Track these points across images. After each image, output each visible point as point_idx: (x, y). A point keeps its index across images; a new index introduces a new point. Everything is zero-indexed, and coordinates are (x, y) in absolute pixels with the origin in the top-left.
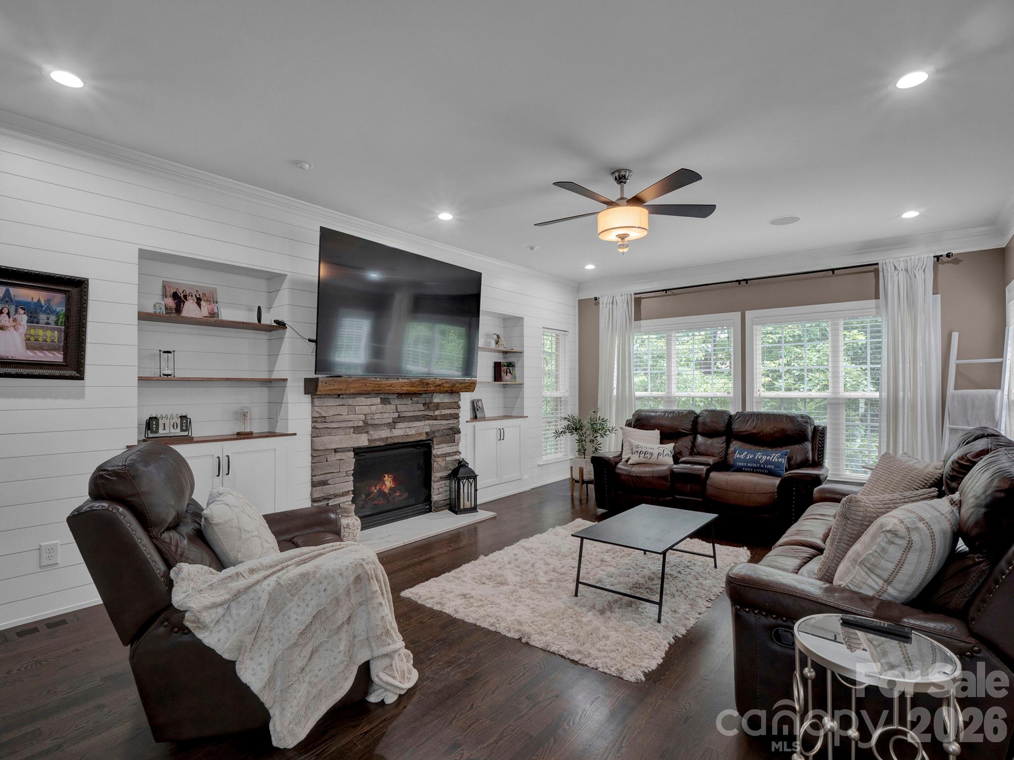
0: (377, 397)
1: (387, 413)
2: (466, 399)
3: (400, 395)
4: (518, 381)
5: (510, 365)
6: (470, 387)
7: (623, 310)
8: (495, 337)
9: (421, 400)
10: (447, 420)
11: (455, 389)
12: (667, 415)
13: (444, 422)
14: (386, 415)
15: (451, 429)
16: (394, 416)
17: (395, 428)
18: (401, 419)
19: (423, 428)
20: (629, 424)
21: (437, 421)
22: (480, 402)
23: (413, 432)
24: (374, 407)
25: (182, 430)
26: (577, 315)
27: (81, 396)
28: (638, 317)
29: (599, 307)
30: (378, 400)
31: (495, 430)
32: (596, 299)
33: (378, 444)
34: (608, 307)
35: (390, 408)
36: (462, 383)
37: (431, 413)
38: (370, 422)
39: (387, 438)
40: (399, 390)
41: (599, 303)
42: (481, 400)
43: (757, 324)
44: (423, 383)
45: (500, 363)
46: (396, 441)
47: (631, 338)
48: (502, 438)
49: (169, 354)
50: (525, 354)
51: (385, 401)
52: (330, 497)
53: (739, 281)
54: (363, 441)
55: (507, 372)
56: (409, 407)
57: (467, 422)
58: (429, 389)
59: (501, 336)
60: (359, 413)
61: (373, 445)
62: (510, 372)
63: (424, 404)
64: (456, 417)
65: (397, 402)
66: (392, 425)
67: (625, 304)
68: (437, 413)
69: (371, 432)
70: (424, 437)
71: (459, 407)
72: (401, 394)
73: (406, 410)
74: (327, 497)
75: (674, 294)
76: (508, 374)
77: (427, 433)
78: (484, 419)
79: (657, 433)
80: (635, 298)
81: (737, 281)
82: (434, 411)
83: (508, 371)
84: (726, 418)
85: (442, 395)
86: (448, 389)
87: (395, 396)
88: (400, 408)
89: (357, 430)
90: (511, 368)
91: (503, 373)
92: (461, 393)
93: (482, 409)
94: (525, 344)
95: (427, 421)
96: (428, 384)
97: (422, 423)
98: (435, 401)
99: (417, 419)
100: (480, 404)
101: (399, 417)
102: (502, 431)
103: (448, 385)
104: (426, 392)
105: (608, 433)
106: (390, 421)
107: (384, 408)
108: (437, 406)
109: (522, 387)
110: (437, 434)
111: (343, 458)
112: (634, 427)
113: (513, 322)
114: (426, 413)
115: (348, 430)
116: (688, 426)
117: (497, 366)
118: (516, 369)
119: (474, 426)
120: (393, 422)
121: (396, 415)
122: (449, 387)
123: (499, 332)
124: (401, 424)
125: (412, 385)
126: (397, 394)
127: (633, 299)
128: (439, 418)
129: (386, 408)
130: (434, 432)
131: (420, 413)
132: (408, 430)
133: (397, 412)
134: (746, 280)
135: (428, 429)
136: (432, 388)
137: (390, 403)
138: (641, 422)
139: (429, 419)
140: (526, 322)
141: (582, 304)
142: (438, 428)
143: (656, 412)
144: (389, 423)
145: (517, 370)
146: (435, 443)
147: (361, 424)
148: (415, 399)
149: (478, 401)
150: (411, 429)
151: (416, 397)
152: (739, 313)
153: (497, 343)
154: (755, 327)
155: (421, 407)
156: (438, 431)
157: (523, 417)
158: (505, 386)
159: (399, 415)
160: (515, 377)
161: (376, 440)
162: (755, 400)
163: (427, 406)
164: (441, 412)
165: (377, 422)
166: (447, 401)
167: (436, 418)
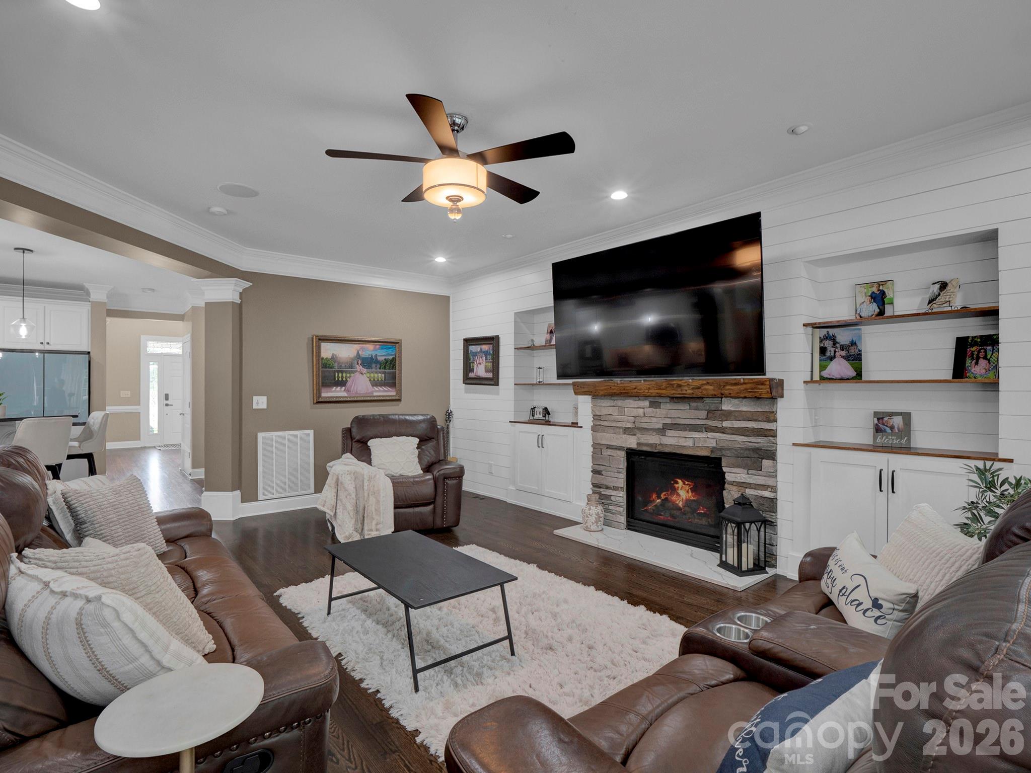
0: (646, 400)
1: (658, 417)
3: (674, 399)
9: (703, 405)
10: (748, 436)
13: (740, 438)
14: (654, 420)
15: (755, 449)
16: (665, 422)
17: (665, 435)
18: (673, 426)
19: (705, 441)
21: (725, 435)
23: (690, 443)
24: (643, 410)
25: (543, 416)
27: (498, 394)
30: (646, 403)
33: (645, 448)
35: (660, 412)
37: (715, 423)
38: (638, 425)
46: (667, 450)
48: (890, 489)
49: (540, 369)
50: (1002, 312)
51: (654, 405)
52: (601, 486)
54: (632, 442)
55: (977, 359)
57: (795, 444)
60: (628, 414)
63: (707, 412)
65: (668, 406)
66: (662, 431)
68: (726, 424)
69: (640, 436)
70: (708, 453)
71: (776, 422)
73: (680, 416)
74: (600, 485)
77: (712, 449)
82: (722, 421)
83: (981, 355)
85: (736, 401)
87: (668, 400)
88: (673, 414)
89: (627, 431)
94: (1001, 290)
95: (711, 434)
97: (703, 435)
98: (724, 408)
106: (660, 426)
107: (654, 412)
108: (728, 415)
111: (612, 455)
114: (710, 422)
115: (617, 430)
120: (663, 429)
121: (668, 421)
124: (674, 432)
126: (671, 396)
129: (657, 412)
130: (721, 449)
131: (702, 422)
132: (682, 440)
133: (669, 417)
135: (713, 444)
137: (661, 407)
139: (714, 431)
142: (725, 445)
144: (659, 429)
146: (726, 465)
147: (629, 425)
148: (694, 404)
150: (687, 439)
151: (695, 402)
155: (702, 414)
156: (728, 448)
159: (671, 422)
161: (643, 444)
163: (712, 414)
164: (732, 424)
165: (644, 426)
166: (745, 409)
167: (723, 430)
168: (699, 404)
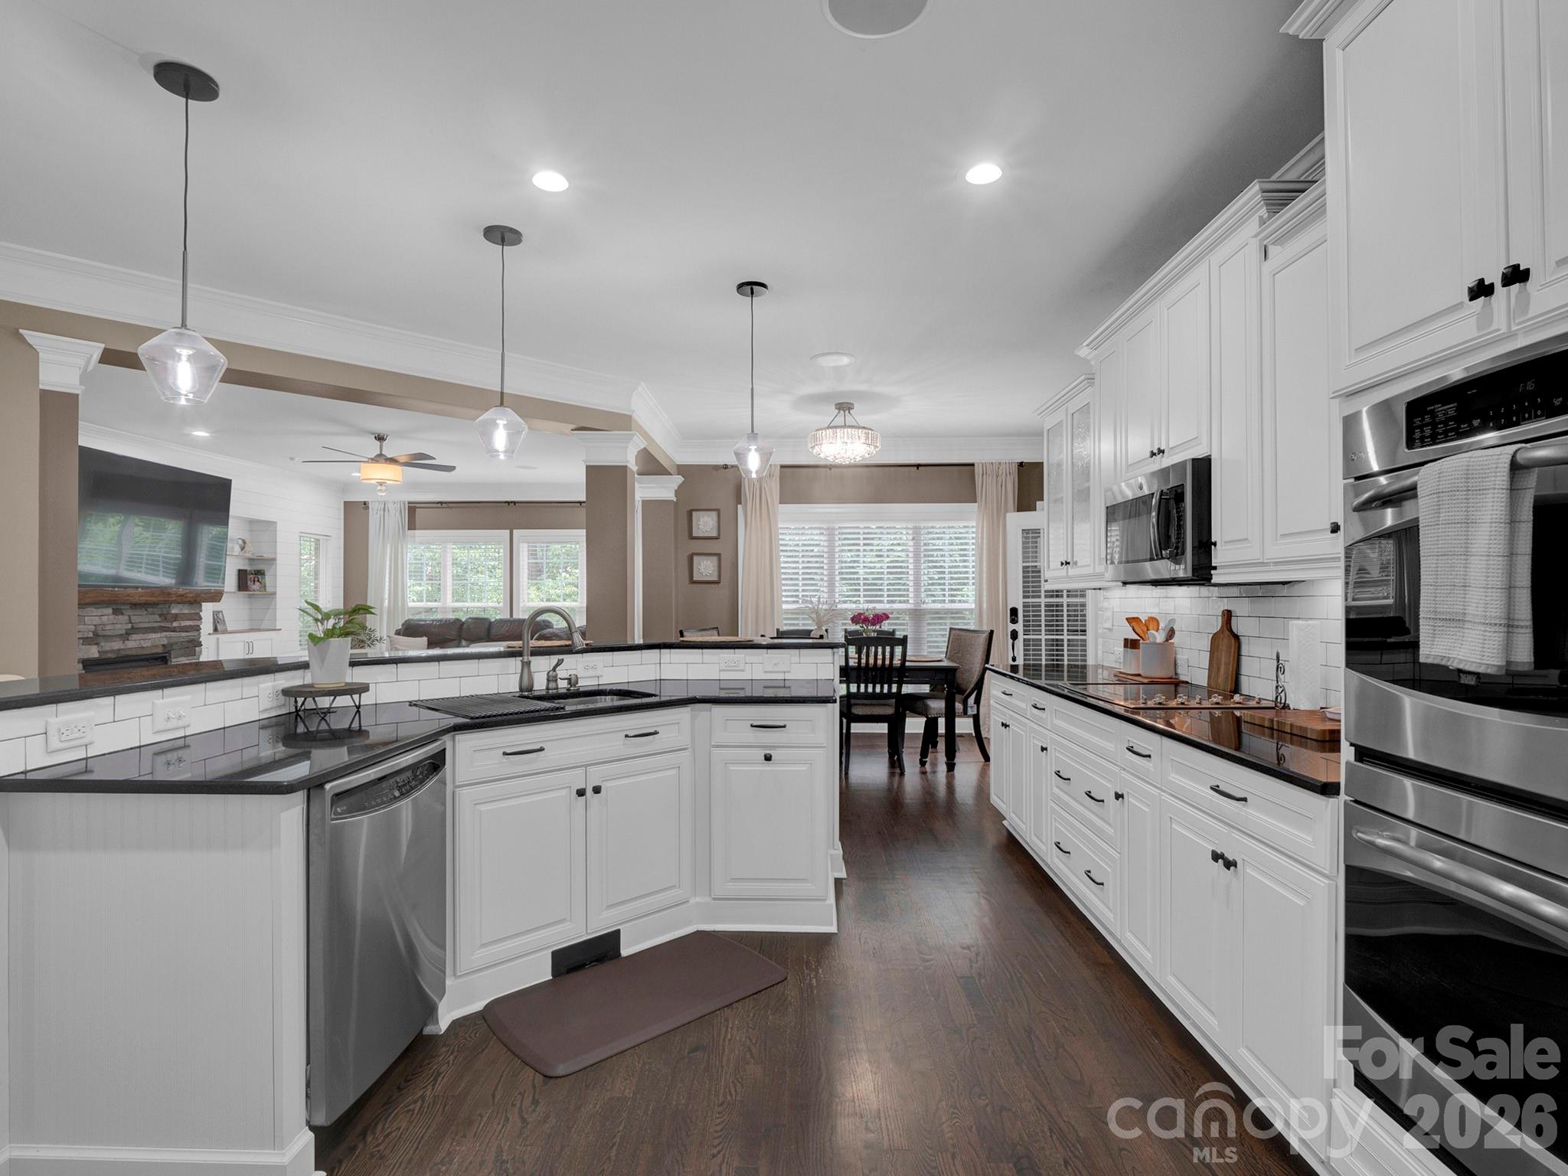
0: (109, 607)
1: (121, 624)
2: (207, 609)
3: (135, 606)
4: (269, 589)
5: (260, 573)
6: (216, 596)
7: (396, 518)
8: (240, 542)
9: (157, 610)
10: (187, 632)
11: (199, 599)
12: (434, 623)
13: (184, 634)
14: (119, 626)
15: (191, 641)
16: (127, 627)
17: (128, 640)
18: (134, 630)
19: (160, 640)
20: (398, 633)
21: (175, 633)
22: (221, 614)
23: (148, 644)
24: (106, 617)
26: (342, 517)
28: (412, 526)
29: (368, 513)
30: (110, 611)
31: (242, 643)
32: (365, 503)
33: (110, 655)
34: (378, 515)
35: (123, 618)
36: (206, 593)
37: (168, 625)
38: (100, 633)
39: (119, 650)
40: (136, 600)
41: (368, 507)
42: (221, 612)
43: (522, 542)
44: (164, 593)
45: (246, 570)
47: (404, 547)
48: (251, 652)
50: (278, 561)
51: (116, 612)
53: (508, 503)
54: (93, 653)
55: (254, 581)
56: (142, 618)
57: (209, 634)
58: (170, 599)
59: (247, 541)
60: (88, 623)
61: (103, 657)
62: (258, 581)
63: (160, 615)
64: (198, 629)
65: (130, 612)
66: (126, 636)
67: (398, 514)
68: (175, 624)
69: (103, 644)
70: (160, 650)
71: (200, 618)
72: (136, 604)
73: (140, 621)
75: (448, 507)
76: (256, 583)
77: (163, 645)
78: (225, 632)
79: (425, 639)
80: (409, 507)
81: (506, 502)
82: (172, 622)
83: (256, 579)
84: (487, 625)
85: (180, 606)
86: (191, 599)
87: (128, 607)
88: (134, 619)
89: (87, 641)
90: (260, 577)
91: (249, 582)
92: (203, 604)
93: (224, 620)
94: (278, 551)
95: (164, 633)
96: (169, 594)
97: (159, 635)
98: (173, 612)
99: (153, 630)
100: (220, 616)
101: (132, 628)
102: (251, 644)
103: (191, 595)
104: (166, 602)
105: (375, 642)
106: (124, 632)
107: (116, 618)
108: (176, 617)
109: (275, 597)
110: (175, 647)
112: (403, 635)
113: (263, 527)
114: (162, 624)
116: (454, 633)
117: (242, 575)
118: (266, 577)
119: (218, 639)
120: (126, 634)
121: (129, 626)
122: (193, 597)
123: (246, 537)
124: (135, 635)
125: (152, 594)
126: (131, 604)
127: (407, 507)
128: (178, 630)
129: (119, 619)
130: (171, 645)
131: (156, 625)
132: (142, 641)
133: (130, 622)
134: (515, 503)
135: (165, 641)
136: (173, 599)
137: (123, 614)
138: (411, 630)
139: (166, 631)
140: (280, 528)
141: (348, 506)
142: (175, 640)
143: (426, 621)
144: (122, 635)
145: (268, 579)
146: (172, 656)
147: (91, 635)
148: (150, 610)
149: (219, 612)
150: (147, 641)
151: (153, 607)
152: (508, 531)
153: (243, 548)
154: (521, 544)
155: (156, 617)
156: (176, 643)
157: (276, 630)
158: (250, 596)
159: (132, 626)
160: (265, 586)
161: (107, 652)
162: (521, 609)
163: (164, 617)
164: (180, 624)
165: (109, 633)
166: (186, 612)
167: (174, 630)
168: (154, 610)
